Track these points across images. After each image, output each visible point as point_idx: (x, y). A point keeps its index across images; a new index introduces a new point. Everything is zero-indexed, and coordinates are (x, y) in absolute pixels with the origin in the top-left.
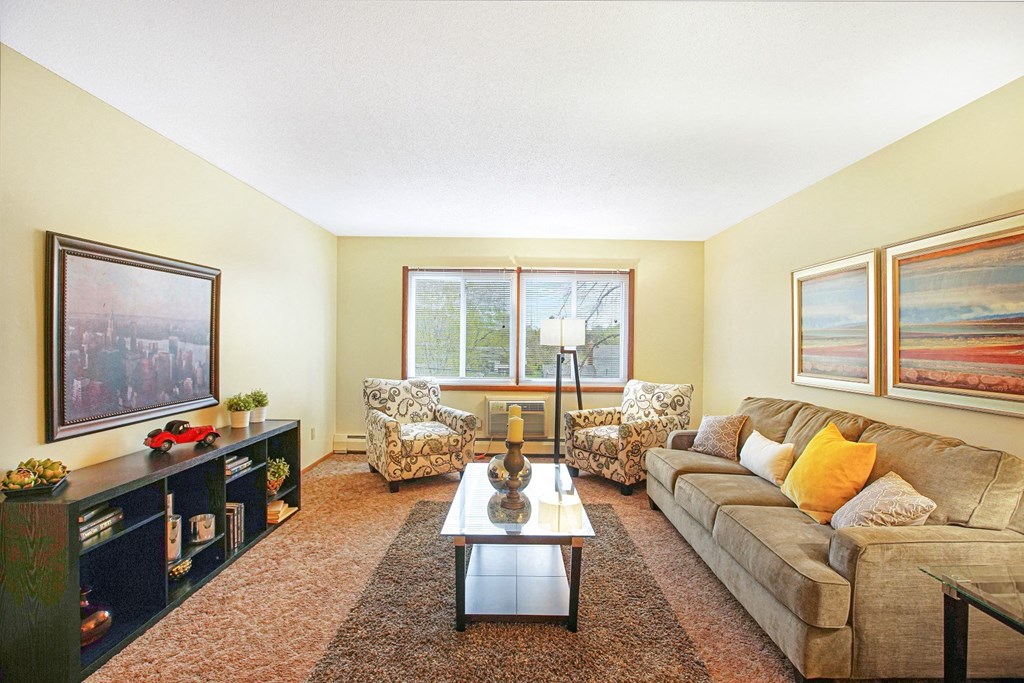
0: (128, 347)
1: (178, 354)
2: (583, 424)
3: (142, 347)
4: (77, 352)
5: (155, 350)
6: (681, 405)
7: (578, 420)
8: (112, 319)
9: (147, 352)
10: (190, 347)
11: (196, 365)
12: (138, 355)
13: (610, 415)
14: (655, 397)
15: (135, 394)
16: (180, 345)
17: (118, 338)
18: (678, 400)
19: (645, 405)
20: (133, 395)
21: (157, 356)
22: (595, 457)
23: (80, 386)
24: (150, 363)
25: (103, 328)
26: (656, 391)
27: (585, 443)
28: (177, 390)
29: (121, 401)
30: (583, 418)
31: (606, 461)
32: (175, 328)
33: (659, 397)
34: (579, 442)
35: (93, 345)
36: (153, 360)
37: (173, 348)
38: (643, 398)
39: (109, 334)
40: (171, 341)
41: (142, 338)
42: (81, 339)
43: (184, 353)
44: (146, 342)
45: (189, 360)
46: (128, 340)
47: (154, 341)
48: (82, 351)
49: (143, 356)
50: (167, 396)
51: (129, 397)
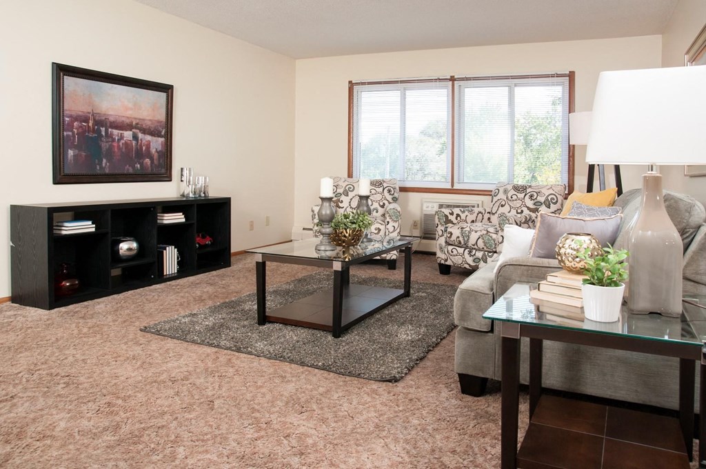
0: (103, 133)
1: (140, 141)
2: (455, 221)
3: (113, 135)
4: (70, 133)
5: (122, 137)
6: (555, 203)
7: (450, 217)
8: (93, 115)
9: (117, 138)
10: (148, 138)
11: (153, 151)
12: (110, 139)
13: (480, 214)
14: (527, 196)
15: (108, 164)
16: (140, 135)
17: (96, 127)
18: (552, 199)
19: (518, 203)
20: (106, 164)
21: (123, 142)
22: (470, 252)
23: (72, 154)
24: (119, 146)
25: (87, 120)
26: (528, 190)
27: (461, 239)
28: (139, 166)
29: (98, 167)
30: (455, 215)
31: (484, 255)
32: (137, 124)
33: (531, 196)
34: (454, 238)
35: (80, 130)
36: (121, 144)
37: (135, 137)
38: (515, 197)
39: (91, 124)
40: (133, 132)
41: (112, 128)
42: (73, 126)
43: (144, 142)
44: (116, 132)
45: (148, 146)
46: (103, 129)
47: (121, 132)
48: (73, 133)
49: (113, 140)
50: (130, 168)
51: (104, 165)
